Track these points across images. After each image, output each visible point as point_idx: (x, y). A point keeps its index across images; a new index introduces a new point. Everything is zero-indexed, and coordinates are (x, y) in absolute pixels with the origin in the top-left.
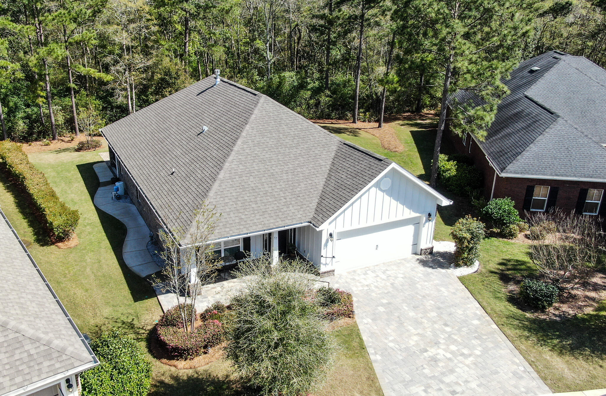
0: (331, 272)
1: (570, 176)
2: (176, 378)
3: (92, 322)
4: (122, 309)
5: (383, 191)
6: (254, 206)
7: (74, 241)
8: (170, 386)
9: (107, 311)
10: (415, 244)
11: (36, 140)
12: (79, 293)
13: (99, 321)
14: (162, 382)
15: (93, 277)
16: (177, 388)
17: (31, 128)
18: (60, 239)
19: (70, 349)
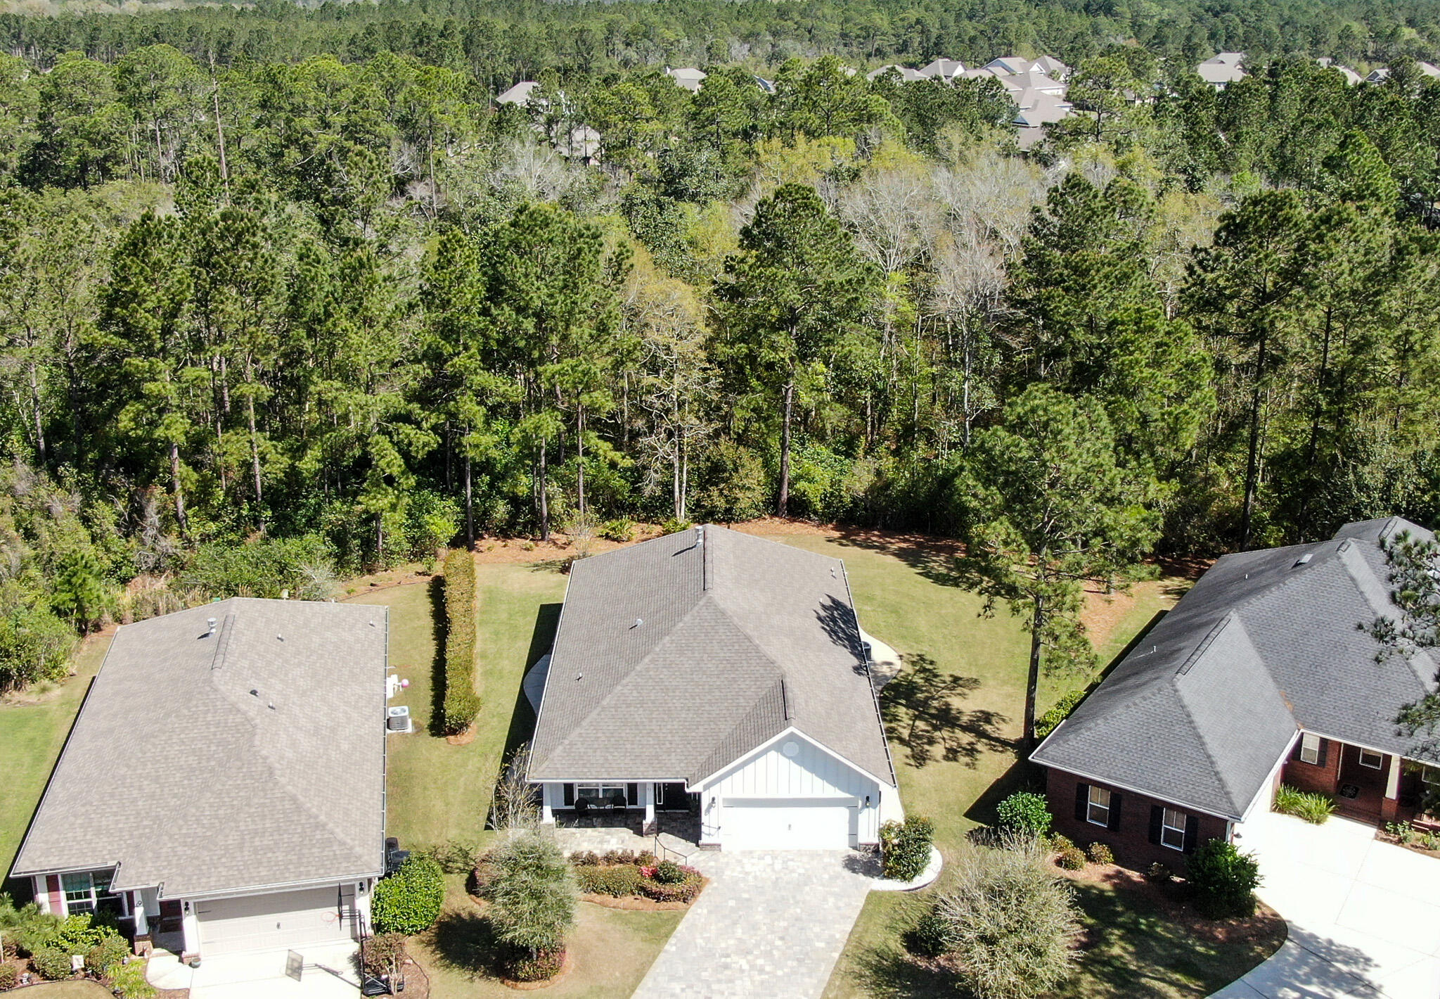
0: (716, 847)
1: (1127, 782)
2: (472, 915)
3: (433, 842)
4: (468, 835)
5: (789, 758)
6: (628, 746)
7: (466, 738)
8: (463, 920)
9: (453, 834)
10: (853, 834)
11: (520, 535)
12: (439, 806)
13: (439, 842)
14: (458, 915)
15: (462, 790)
16: (468, 924)
17: (514, 516)
18: (453, 732)
19: (366, 858)
